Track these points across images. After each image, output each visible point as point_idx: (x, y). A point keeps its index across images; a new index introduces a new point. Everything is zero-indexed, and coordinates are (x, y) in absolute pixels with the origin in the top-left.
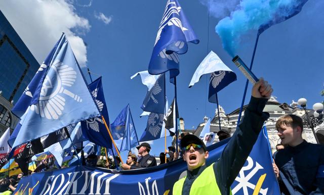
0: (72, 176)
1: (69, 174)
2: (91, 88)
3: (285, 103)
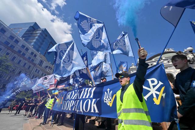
0: (77, 91)
1: (76, 91)
2: (83, 57)
3: (180, 51)
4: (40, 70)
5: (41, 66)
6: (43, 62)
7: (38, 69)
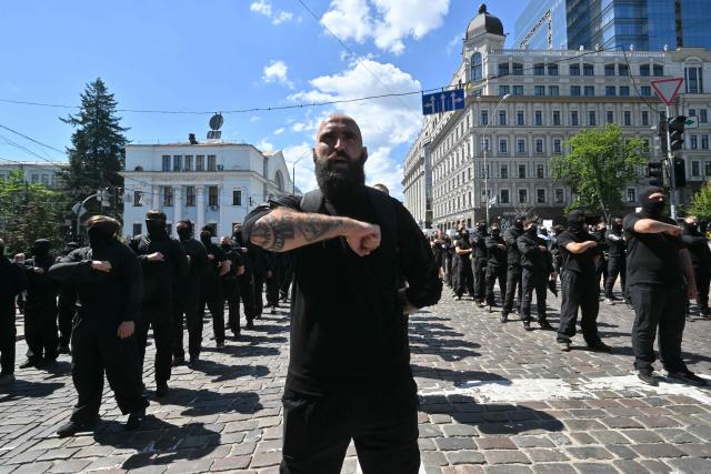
4: (704, 107)
5: (702, 92)
6: (700, 69)
7: (697, 108)
